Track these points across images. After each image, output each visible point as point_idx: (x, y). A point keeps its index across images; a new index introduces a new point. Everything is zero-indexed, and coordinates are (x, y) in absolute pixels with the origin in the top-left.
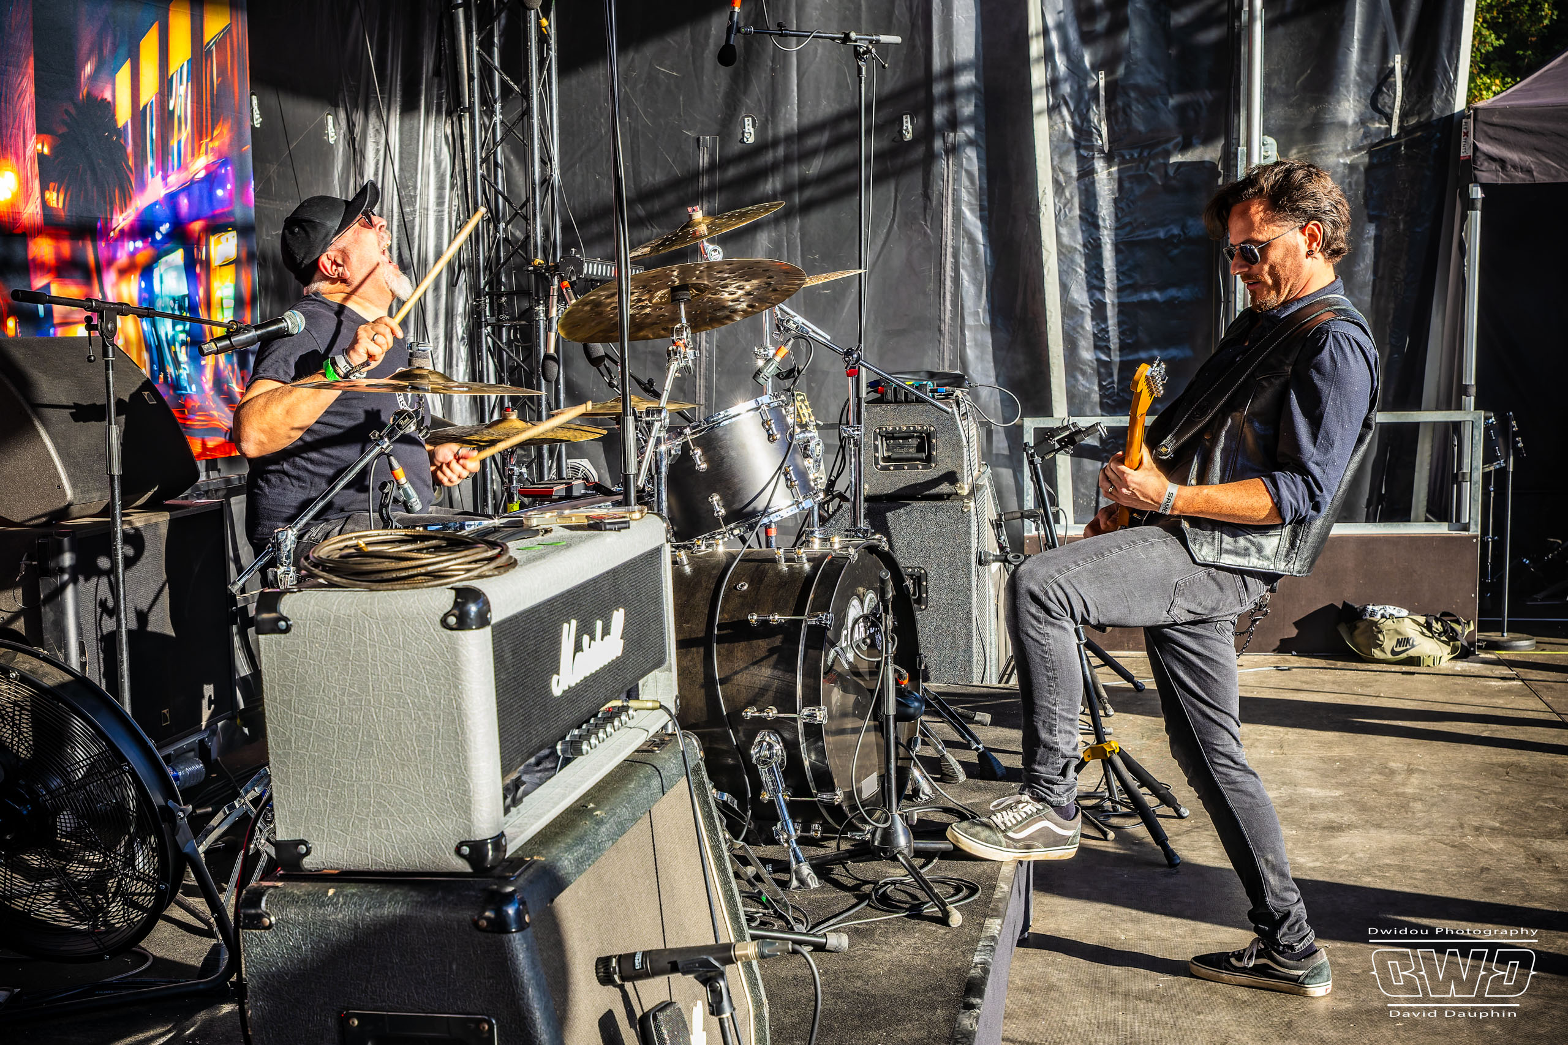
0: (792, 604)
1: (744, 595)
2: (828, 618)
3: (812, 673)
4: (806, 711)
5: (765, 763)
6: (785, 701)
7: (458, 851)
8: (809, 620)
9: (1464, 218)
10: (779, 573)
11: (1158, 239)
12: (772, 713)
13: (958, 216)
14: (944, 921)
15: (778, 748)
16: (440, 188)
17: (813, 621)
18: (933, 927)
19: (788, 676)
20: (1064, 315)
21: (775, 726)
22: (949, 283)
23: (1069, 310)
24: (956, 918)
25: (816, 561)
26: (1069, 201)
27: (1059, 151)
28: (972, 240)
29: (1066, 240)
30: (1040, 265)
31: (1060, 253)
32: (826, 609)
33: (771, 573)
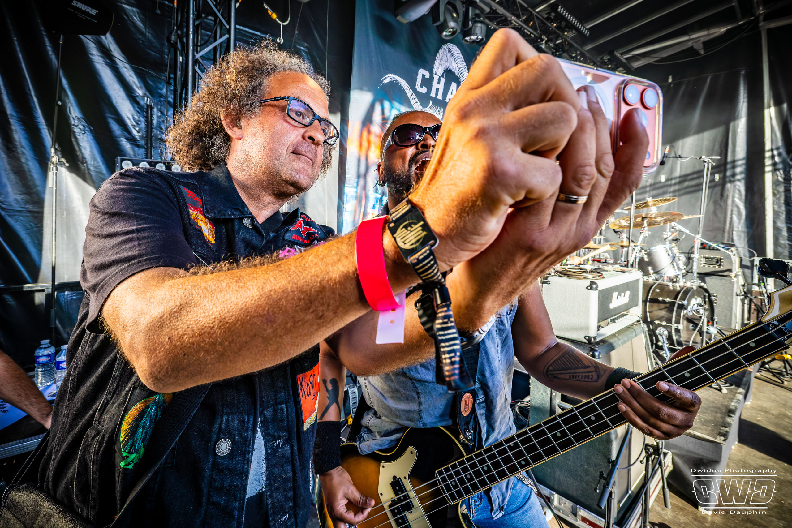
0: (673, 297)
1: (657, 292)
2: (685, 302)
3: (678, 315)
4: (676, 325)
5: (661, 335)
6: (669, 320)
7: (585, 337)
8: (678, 302)
10: (669, 289)
12: (664, 323)
14: (720, 390)
15: (666, 333)
17: (680, 303)
18: (717, 391)
19: (670, 315)
21: (665, 327)
24: (725, 391)
25: (682, 288)
32: (684, 300)
33: (667, 289)
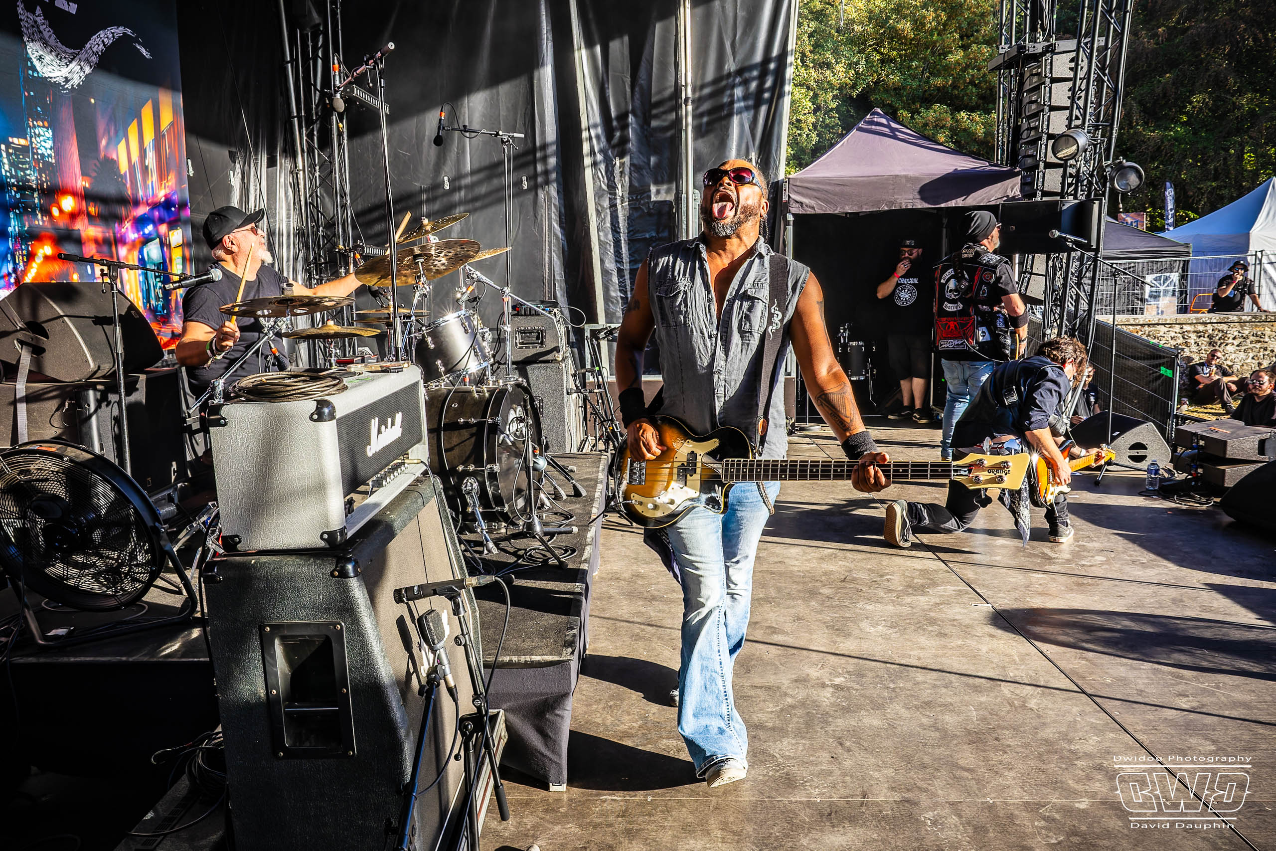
0: (480, 413)
1: (455, 409)
2: (498, 420)
3: (491, 447)
4: (489, 466)
5: (469, 493)
6: (478, 461)
8: (489, 421)
9: (785, 229)
10: (473, 398)
11: (646, 239)
12: (472, 468)
13: (550, 225)
15: (475, 485)
16: (288, 209)
17: (491, 421)
19: (479, 449)
20: (602, 274)
21: (473, 474)
22: (547, 259)
23: (605, 273)
25: (491, 392)
26: (604, 219)
27: (599, 194)
28: (557, 238)
29: (602, 238)
30: (590, 250)
31: (600, 244)
32: (498, 415)
33: (469, 398)
